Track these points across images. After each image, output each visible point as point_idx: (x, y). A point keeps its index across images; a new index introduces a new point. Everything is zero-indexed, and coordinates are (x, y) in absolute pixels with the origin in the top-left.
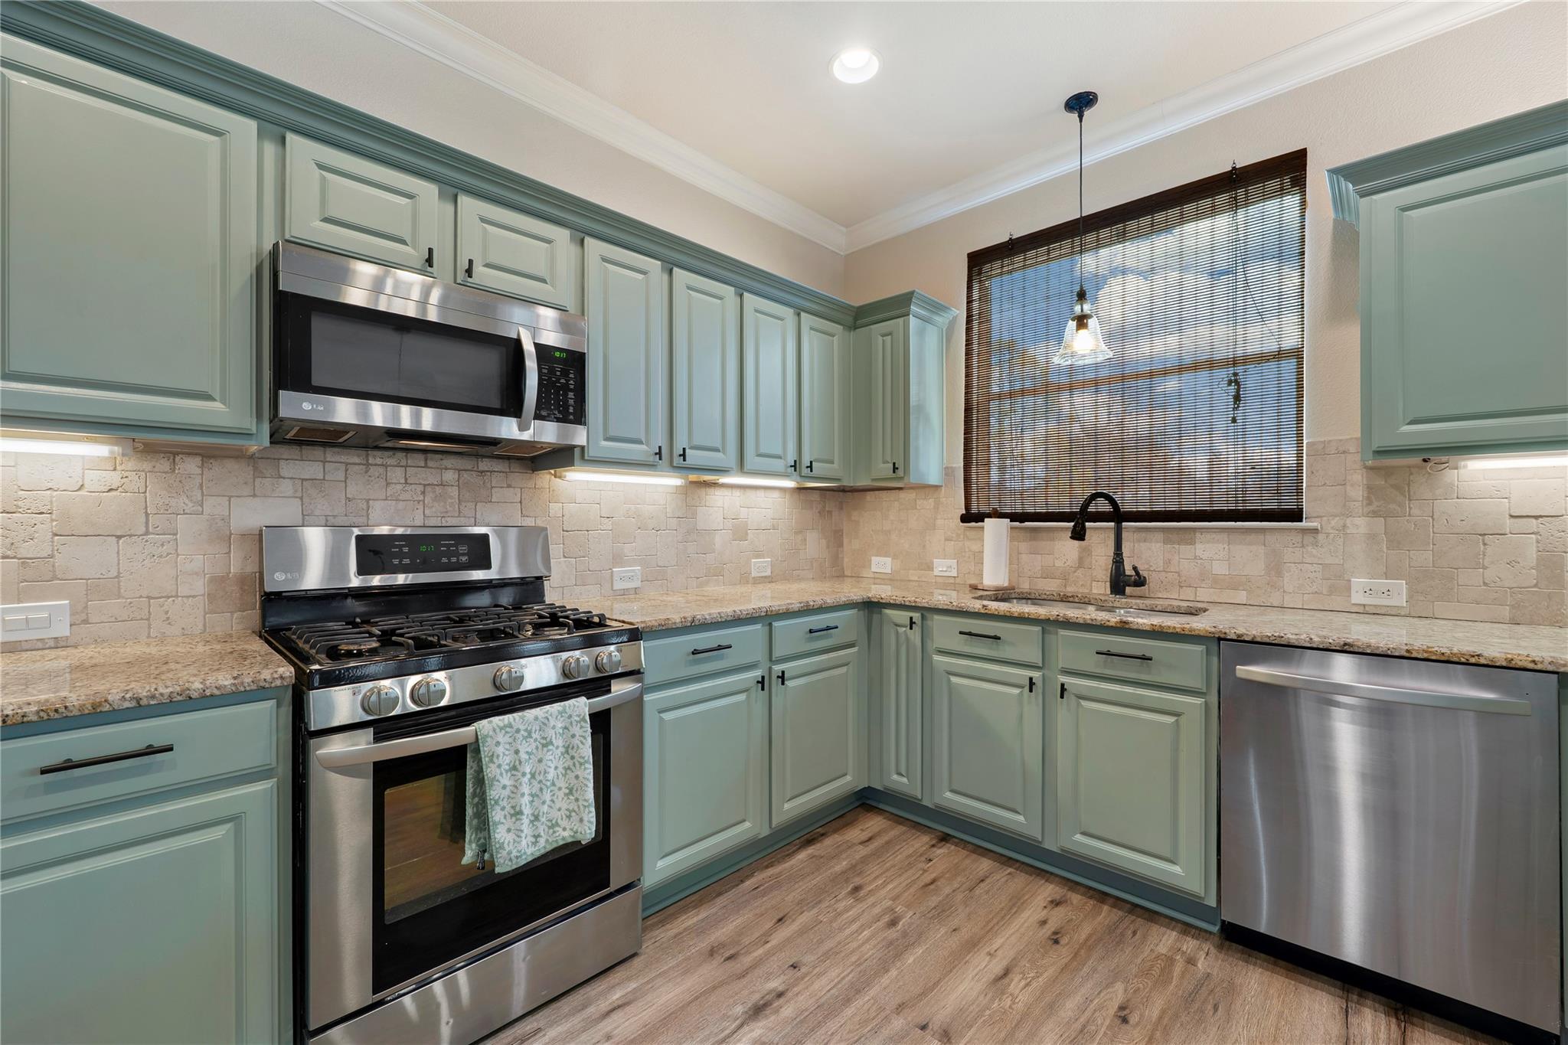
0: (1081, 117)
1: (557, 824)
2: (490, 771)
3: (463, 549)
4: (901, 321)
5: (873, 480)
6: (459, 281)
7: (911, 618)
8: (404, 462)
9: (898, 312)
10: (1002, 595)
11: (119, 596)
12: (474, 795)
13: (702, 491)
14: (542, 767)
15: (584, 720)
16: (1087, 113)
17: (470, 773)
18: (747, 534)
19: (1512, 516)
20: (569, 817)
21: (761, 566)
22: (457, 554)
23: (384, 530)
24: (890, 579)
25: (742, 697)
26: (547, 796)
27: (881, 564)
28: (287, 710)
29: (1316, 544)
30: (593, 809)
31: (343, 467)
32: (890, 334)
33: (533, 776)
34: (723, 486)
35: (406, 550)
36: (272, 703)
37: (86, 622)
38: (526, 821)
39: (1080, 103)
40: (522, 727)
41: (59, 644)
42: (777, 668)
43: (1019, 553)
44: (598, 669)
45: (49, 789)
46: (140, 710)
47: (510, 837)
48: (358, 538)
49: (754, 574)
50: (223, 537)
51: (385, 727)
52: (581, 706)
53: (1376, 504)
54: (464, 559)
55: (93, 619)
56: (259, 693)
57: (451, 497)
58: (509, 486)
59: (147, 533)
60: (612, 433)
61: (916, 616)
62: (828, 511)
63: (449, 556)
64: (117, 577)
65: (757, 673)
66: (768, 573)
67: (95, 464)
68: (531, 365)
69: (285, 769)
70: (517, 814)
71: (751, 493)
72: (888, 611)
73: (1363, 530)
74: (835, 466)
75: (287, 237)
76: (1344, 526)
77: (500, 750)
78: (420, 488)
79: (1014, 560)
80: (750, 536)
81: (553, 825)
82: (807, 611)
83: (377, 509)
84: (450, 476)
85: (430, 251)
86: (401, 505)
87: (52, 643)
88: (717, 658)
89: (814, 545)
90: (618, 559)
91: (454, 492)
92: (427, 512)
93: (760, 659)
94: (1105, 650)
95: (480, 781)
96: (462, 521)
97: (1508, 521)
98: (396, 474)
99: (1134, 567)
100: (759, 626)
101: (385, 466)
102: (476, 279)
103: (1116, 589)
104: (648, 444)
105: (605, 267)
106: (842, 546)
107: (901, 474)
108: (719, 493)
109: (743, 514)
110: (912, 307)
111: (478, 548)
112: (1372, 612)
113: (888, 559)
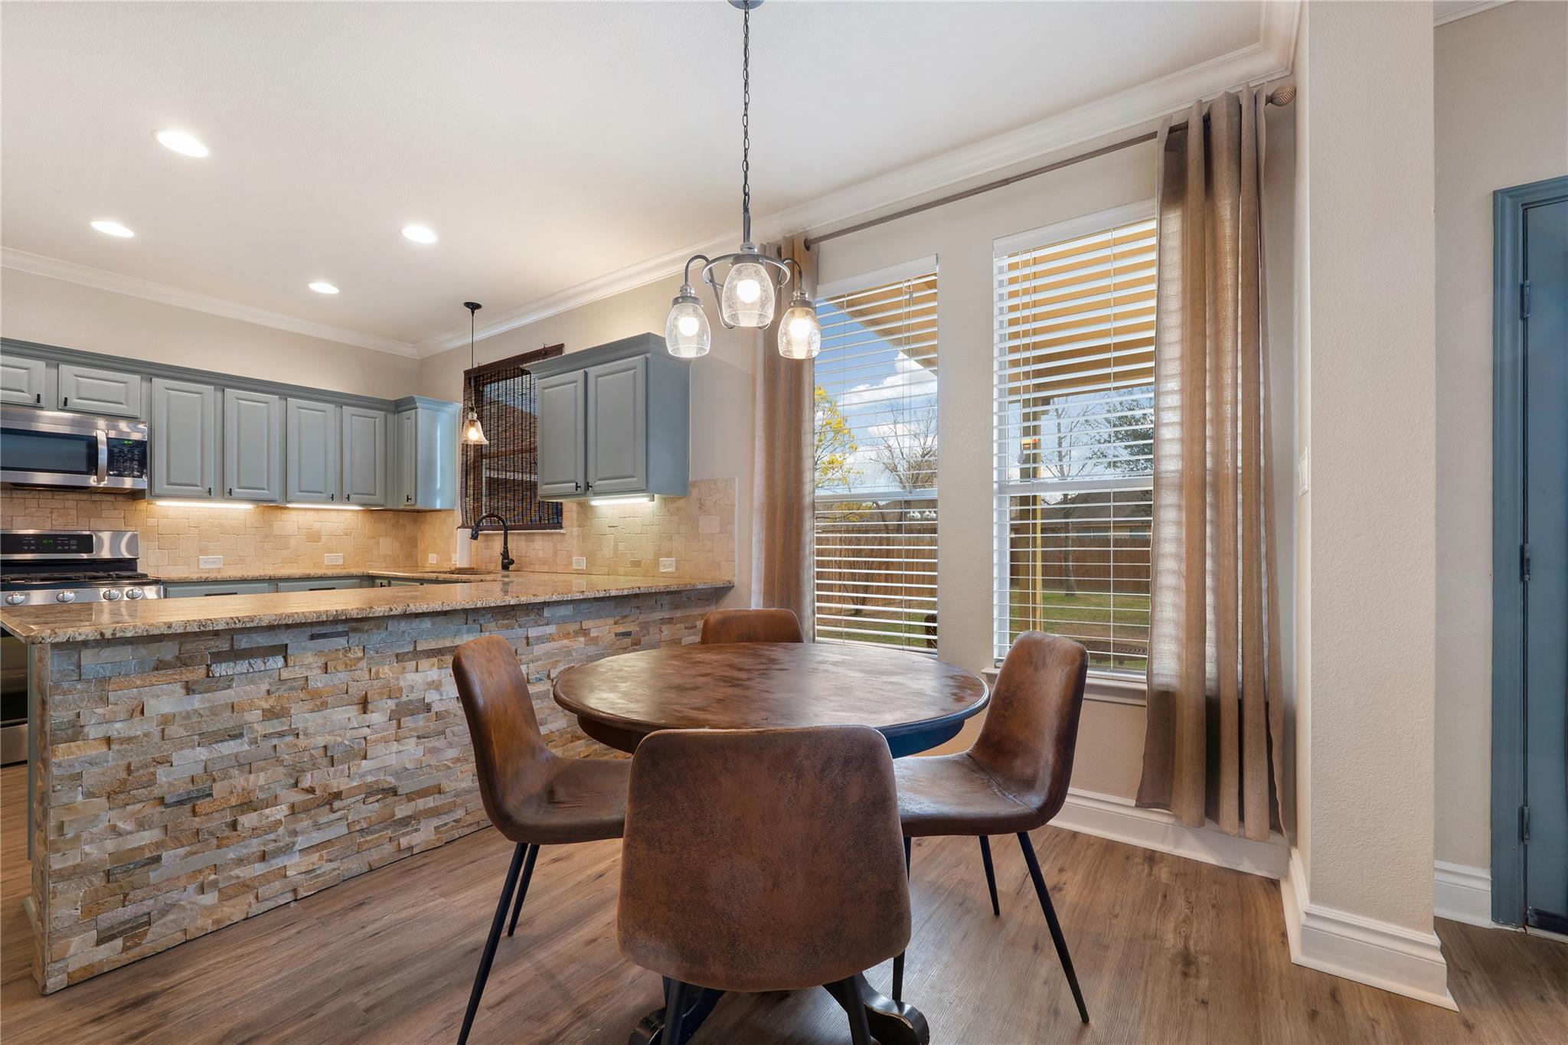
0: (473, 313)
3: (72, 542)
4: (414, 411)
6: (60, 408)
7: (381, 583)
8: (37, 496)
9: (411, 406)
13: (279, 512)
16: (475, 311)
18: (320, 538)
21: (333, 558)
22: (68, 545)
24: (437, 568)
27: (433, 559)
29: (565, 541)
32: (405, 420)
35: (33, 542)
39: (473, 307)
48: (3, 535)
54: (74, 547)
57: (72, 515)
58: (115, 509)
60: (173, 481)
61: (385, 582)
62: (401, 524)
63: (63, 545)
66: (340, 562)
68: (103, 448)
71: (324, 514)
74: (379, 497)
76: (572, 531)
78: (48, 510)
80: (323, 540)
83: (18, 520)
84: (70, 504)
85: (39, 396)
86: (35, 519)
89: (387, 546)
90: (203, 552)
91: (74, 512)
92: (53, 522)
96: (80, 528)
98: (32, 503)
99: (512, 555)
100: (266, 585)
101: (25, 499)
102: (70, 406)
103: (505, 567)
104: (203, 487)
105: (168, 393)
106: (416, 546)
107: (413, 503)
108: (293, 514)
109: (317, 526)
110: (417, 404)
111: (86, 543)
112: (579, 573)
113: (435, 555)
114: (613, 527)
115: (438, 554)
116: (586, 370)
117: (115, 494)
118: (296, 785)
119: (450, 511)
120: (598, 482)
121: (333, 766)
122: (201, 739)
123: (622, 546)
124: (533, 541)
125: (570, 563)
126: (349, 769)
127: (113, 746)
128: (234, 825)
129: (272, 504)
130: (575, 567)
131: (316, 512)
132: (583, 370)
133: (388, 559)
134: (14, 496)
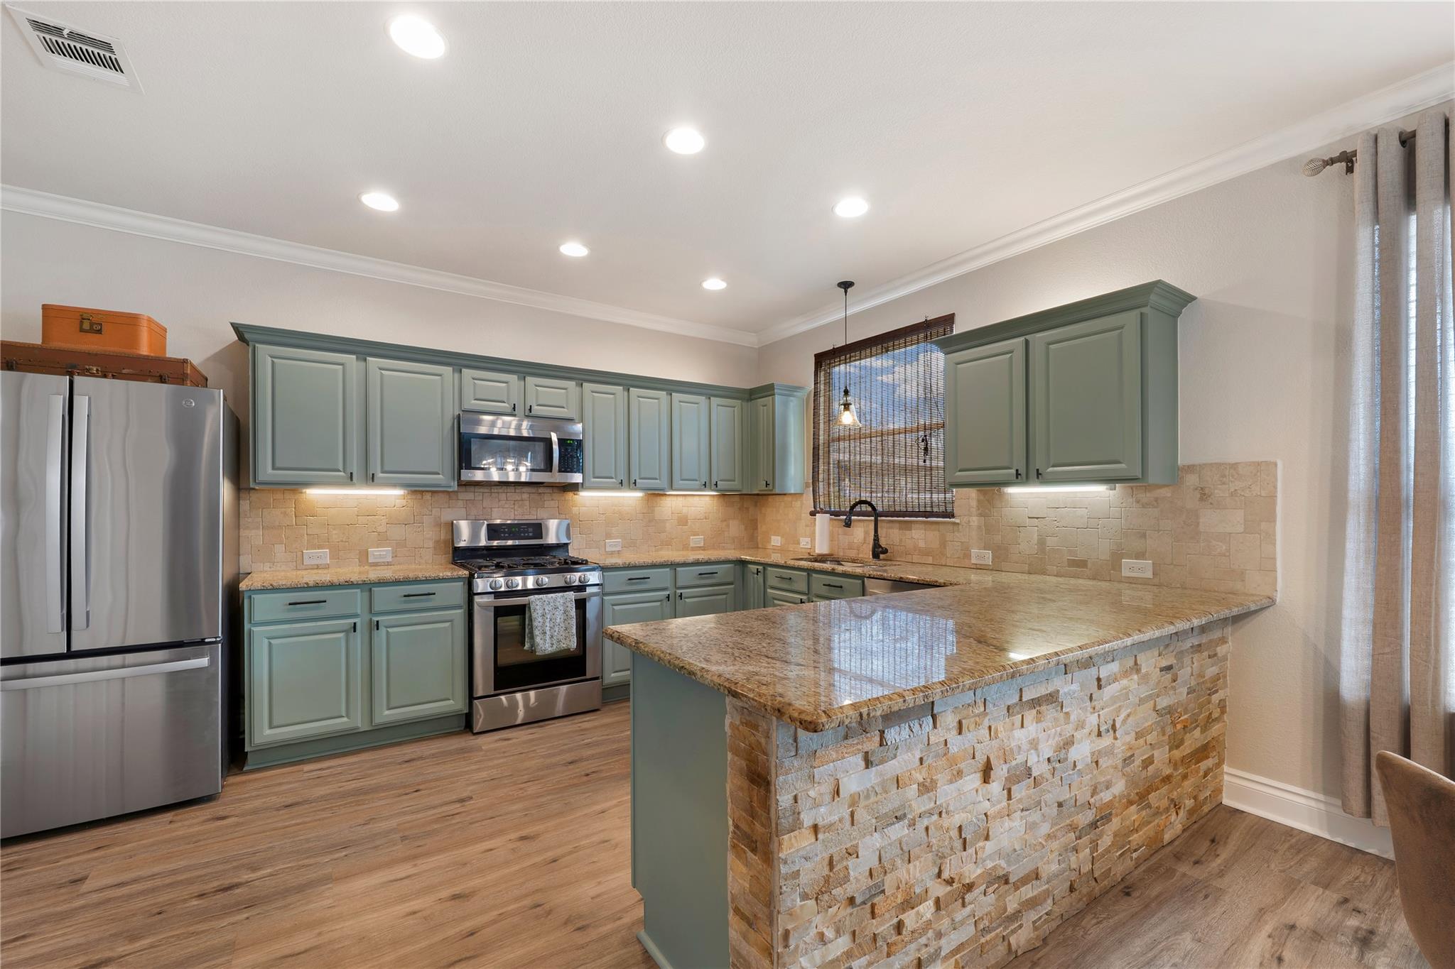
0: (846, 292)
1: (561, 641)
2: (534, 615)
3: (530, 530)
4: (771, 398)
5: (760, 491)
6: (526, 414)
7: (758, 569)
8: (506, 491)
9: (769, 393)
10: (822, 559)
11: (406, 547)
12: (529, 625)
13: (658, 499)
14: (554, 617)
15: (572, 600)
16: (849, 290)
17: (527, 616)
18: (687, 522)
19: (1029, 518)
20: (565, 639)
21: (697, 540)
22: (528, 532)
23: (498, 521)
24: (781, 550)
25: (658, 604)
26: (557, 629)
27: (776, 541)
28: (466, 587)
29: (958, 531)
30: (575, 637)
31: (481, 494)
32: (765, 406)
33: (551, 620)
34: (669, 495)
35: (507, 530)
36: (462, 583)
37: (396, 556)
38: (548, 637)
39: (846, 285)
40: (546, 600)
41: (388, 564)
42: (679, 591)
43: (839, 534)
44: (580, 581)
45: (405, 602)
46: (427, 581)
47: (542, 642)
48: (488, 525)
49: (692, 545)
50: (438, 524)
51: (498, 595)
52: (571, 595)
53: (981, 509)
54: (531, 534)
55: (398, 555)
56: (458, 579)
58: (552, 500)
59: (414, 523)
60: (596, 475)
61: (760, 568)
62: (746, 508)
63: (524, 532)
64: (405, 540)
65: (667, 593)
66: (702, 545)
67: (397, 497)
68: (556, 447)
69: (466, 607)
70: (545, 633)
71: (690, 499)
72: (750, 566)
73: (976, 524)
74: (736, 483)
75: (463, 409)
76: (969, 521)
77: (538, 607)
78: (513, 502)
79: (832, 538)
80: (689, 523)
81: (559, 641)
82: (697, 563)
83: (495, 512)
84: (525, 496)
85: (515, 405)
86: (505, 510)
87: (386, 564)
88: (640, 583)
89: (735, 528)
90: (608, 536)
91: (527, 503)
92: (516, 513)
93: (669, 586)
94: (827, 583)
95: (531, 620)
96: (533, 517)
97: (1028, 520)
98: (503, 496)
99: (883, 542)
100: (668, 569)
101: (498, 493)
102: (533, 413)
103: (876, 555)
104: (616, 479)
105: (593, 396)
106: (756, 529)
107: (771, 488)
108: (669, 499)
109: (685, 510)
110: (776, 391)
111: (537, 529)
112: (979, 568)
113: (779, 538)
114: (1037, 518)
115: (782, 537)
116: (1027, 337)
117: (552, 486)
118: (939, 875)
119: (798, 495)
120: (1051, 469)
121: (965, 850)
122: (878, 822)
123: (1051, 542)
124: (911, 530)
125: (968, 556)
126: (976, 853)
127: (820, 836)
128: (899, 927)
129: (655, 494)
130: (974, 561)
131: (684, 498)
132: (1022, 339)
133: (736, 541)
134: (493, 491)
